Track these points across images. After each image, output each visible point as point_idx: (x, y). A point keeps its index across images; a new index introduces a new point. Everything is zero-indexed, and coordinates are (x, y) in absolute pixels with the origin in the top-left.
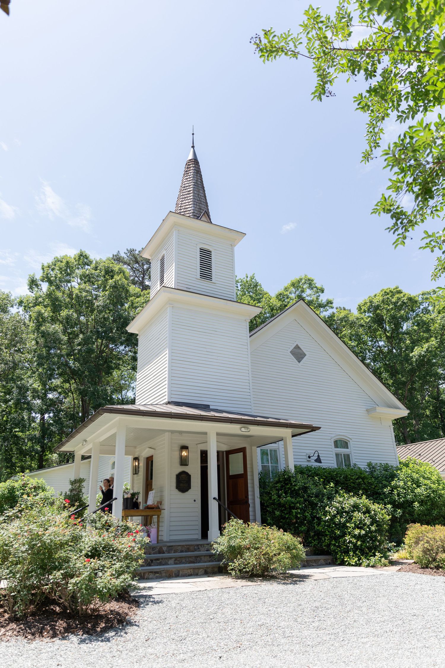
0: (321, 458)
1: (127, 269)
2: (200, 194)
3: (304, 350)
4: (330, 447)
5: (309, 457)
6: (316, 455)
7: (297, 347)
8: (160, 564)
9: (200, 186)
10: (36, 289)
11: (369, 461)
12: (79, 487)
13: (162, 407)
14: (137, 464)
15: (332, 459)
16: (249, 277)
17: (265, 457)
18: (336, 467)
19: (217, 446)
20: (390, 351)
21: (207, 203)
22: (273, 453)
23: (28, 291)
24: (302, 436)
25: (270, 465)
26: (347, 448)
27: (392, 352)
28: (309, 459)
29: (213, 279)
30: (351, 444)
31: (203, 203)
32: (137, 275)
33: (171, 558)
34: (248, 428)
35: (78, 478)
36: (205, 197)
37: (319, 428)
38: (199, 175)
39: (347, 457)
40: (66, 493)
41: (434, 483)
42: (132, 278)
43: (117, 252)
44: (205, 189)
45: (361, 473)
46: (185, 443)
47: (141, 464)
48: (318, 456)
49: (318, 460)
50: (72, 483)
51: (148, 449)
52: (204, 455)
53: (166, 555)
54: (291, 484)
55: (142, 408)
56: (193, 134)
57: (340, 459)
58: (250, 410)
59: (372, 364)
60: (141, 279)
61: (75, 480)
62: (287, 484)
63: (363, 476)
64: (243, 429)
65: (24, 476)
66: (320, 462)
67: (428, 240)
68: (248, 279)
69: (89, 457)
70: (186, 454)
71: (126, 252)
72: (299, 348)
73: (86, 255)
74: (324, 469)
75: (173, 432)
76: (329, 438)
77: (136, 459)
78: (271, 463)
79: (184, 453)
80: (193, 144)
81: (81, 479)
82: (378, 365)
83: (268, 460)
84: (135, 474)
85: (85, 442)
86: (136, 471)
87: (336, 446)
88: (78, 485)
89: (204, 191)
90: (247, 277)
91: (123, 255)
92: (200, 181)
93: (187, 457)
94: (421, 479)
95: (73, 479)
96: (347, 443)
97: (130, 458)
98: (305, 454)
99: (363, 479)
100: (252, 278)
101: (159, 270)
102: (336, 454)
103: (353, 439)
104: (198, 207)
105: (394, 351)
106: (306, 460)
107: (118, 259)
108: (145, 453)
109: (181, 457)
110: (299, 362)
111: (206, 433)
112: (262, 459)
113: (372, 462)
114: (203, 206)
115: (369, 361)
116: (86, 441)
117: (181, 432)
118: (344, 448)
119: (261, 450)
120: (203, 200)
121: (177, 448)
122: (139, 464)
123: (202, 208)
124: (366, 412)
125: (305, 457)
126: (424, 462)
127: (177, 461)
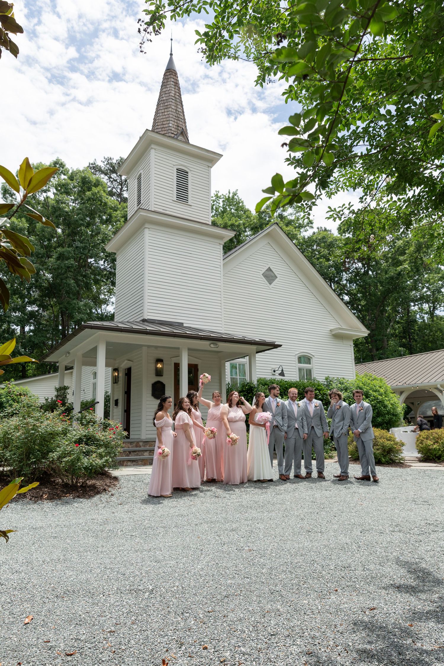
0: (285, 372)
1: (104, 179)
2: (178, 109)
3: (276, 273)
4: (294, 362)
5: (274, 371)
6: (280, 369)
7: (269, 270)
8: (137, 455)
9: (178, 100)
10: (10, 198)
11: (327, 376)
12: (64, 393)
13: (139, 324)
14: (116, 374)
15: (295, 373)
16: (231, 192)
17: (234, 370)
18: (298, 380)
19: (189, 360)
20: (366, 273)
21: (184, 119)
22: (242, 367)
23: (2, 200)
24: (266, 352)
25: (238, 377)
26: (310, 364)
27: (368, 274)
28: (273, 373)
29: (189, 202)
30: (313, 361)
31: (180, 119)
32: (115, 187)
33: (146, 451)
34: (217, 344)
35: (62, 386)
36: (183, 112)
37: (280, 346)
38: (177, 88)
39: (309, 372)
40: (52, 399)
41: (381, 395)
42: (109, 189)
43: (94, 160)
44: (183, 103)
45: (318, 386)
46: (160, 356)
47: (120, 375)
48: (282, 370)
49: (282, 374)
50: (58, 390)
51: (126, 361)
52: (177, 367)
53: (142, 448)
54: (253, 393)
55: (120, 325)
56: (172, 40)
57: (303, 373)
58: (221, 329)
59: (348, 285)
60: (119, 191)
61: (60, 388)
62: (249, 393)
63: (320, 388)
64: (212, 346)
65: (9, 384)
66: (284, 376)
67: (331, 213)
68: (231, 195)
69: (72, 368)
70: (161, 366)
71: (103, 160)
72: (271, 270)
73: (62, 164)
74: (286, 381)
75: (149, 347)
76: (294, 354)
77: (115, 370)
78: (240, 376)
79: (159, 366)
80: (171, 51)
81: (65, 386)
82: (354, 286)
83: (236, 373)
84: (115, 383)
85: (68, 355)
86: (115, 380)
87: (300, 362)
88: (63, 392)
89: (182, 106)
90: (229, 193)
91: (100, 163)
92: (178, 94)
93: (162, 369)
94: (371, 391)
95: (57, 387)
96: (309, 359)
97: (110, 369)
98: (270, 368)
99: (319, 390)
100: (235, 194)
101: (136, 189)
102: (299, 369)
103: (316, 356)
104: (175, 124)
105: (370, 273)
106: (271, 374)
107: (95, 168)
108: (125, 365)
109: (157, 369)
110: (270, 284)
111: (178, 348)
112: (231, 372)
113: (330, 376)
114: (181, 123)
115: (345, 282)
116: (69, 353)
117: (156, 347)
118: (307, 364)
119: (231, 364)
120: (180, 117)
121: (153, 361)
122: (118, 374)
123: (180, 126)
124: (329, 332)
125: (270, 371)
126: (379, 378)
127: (153, 372)
